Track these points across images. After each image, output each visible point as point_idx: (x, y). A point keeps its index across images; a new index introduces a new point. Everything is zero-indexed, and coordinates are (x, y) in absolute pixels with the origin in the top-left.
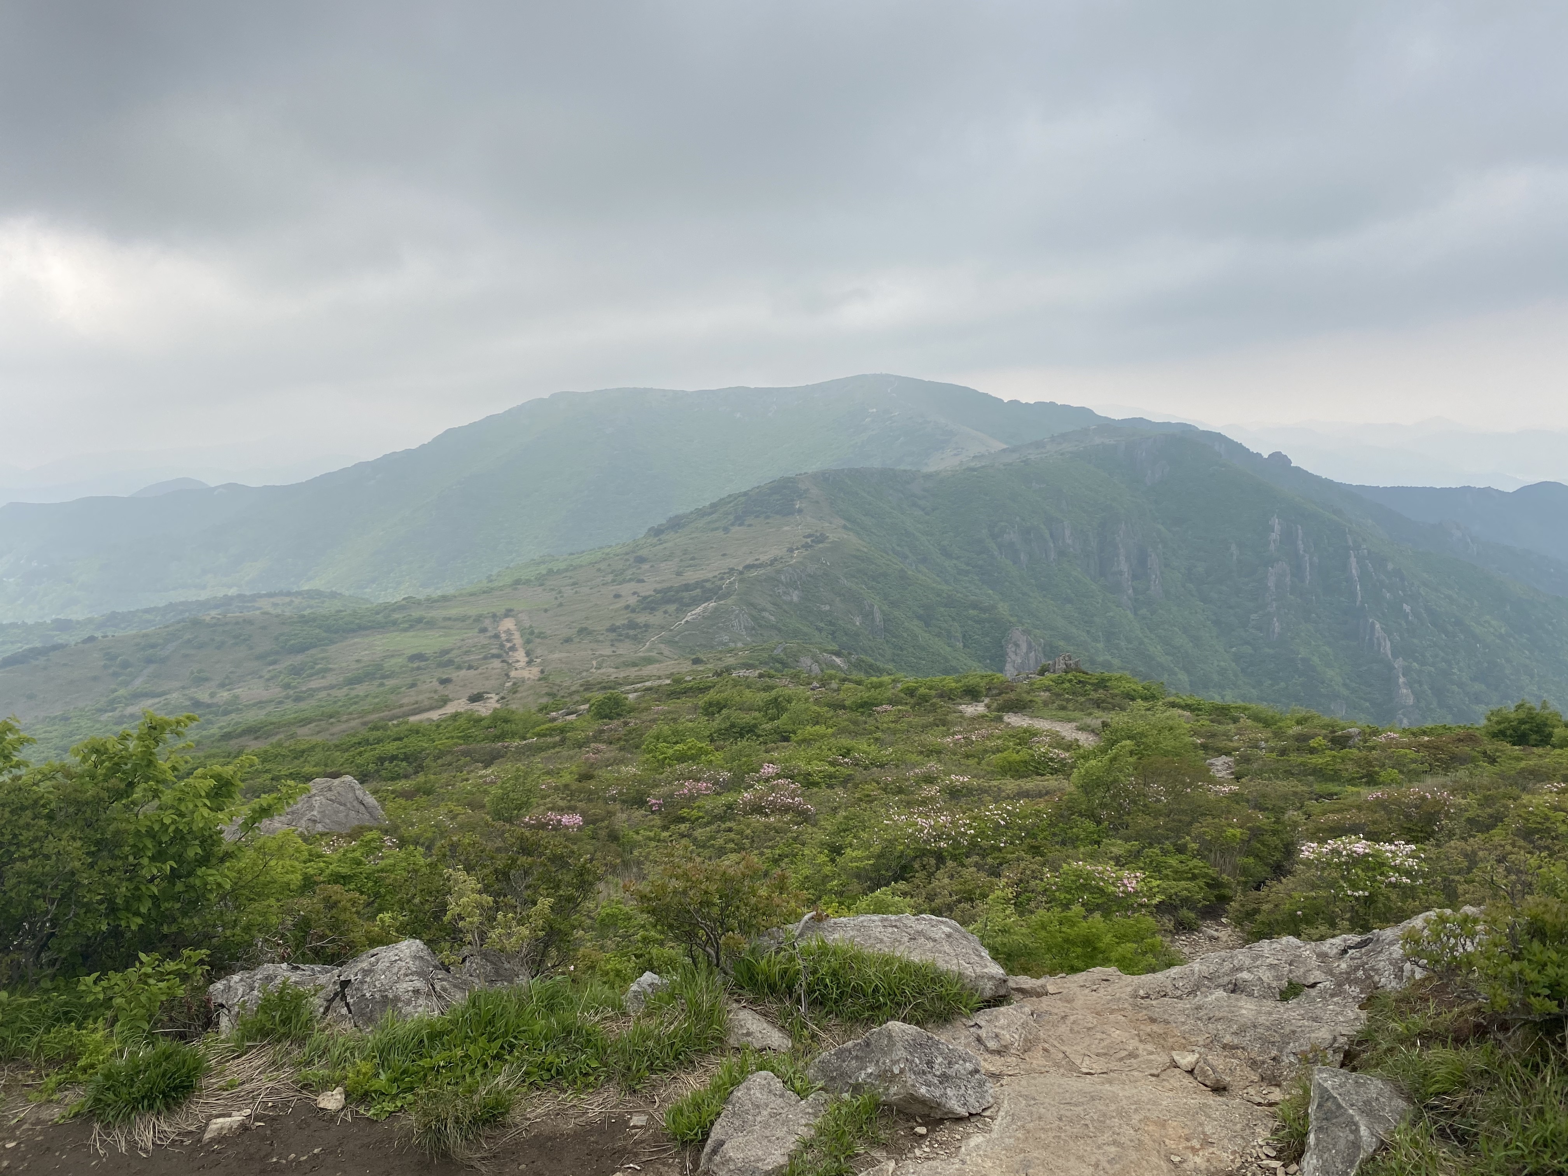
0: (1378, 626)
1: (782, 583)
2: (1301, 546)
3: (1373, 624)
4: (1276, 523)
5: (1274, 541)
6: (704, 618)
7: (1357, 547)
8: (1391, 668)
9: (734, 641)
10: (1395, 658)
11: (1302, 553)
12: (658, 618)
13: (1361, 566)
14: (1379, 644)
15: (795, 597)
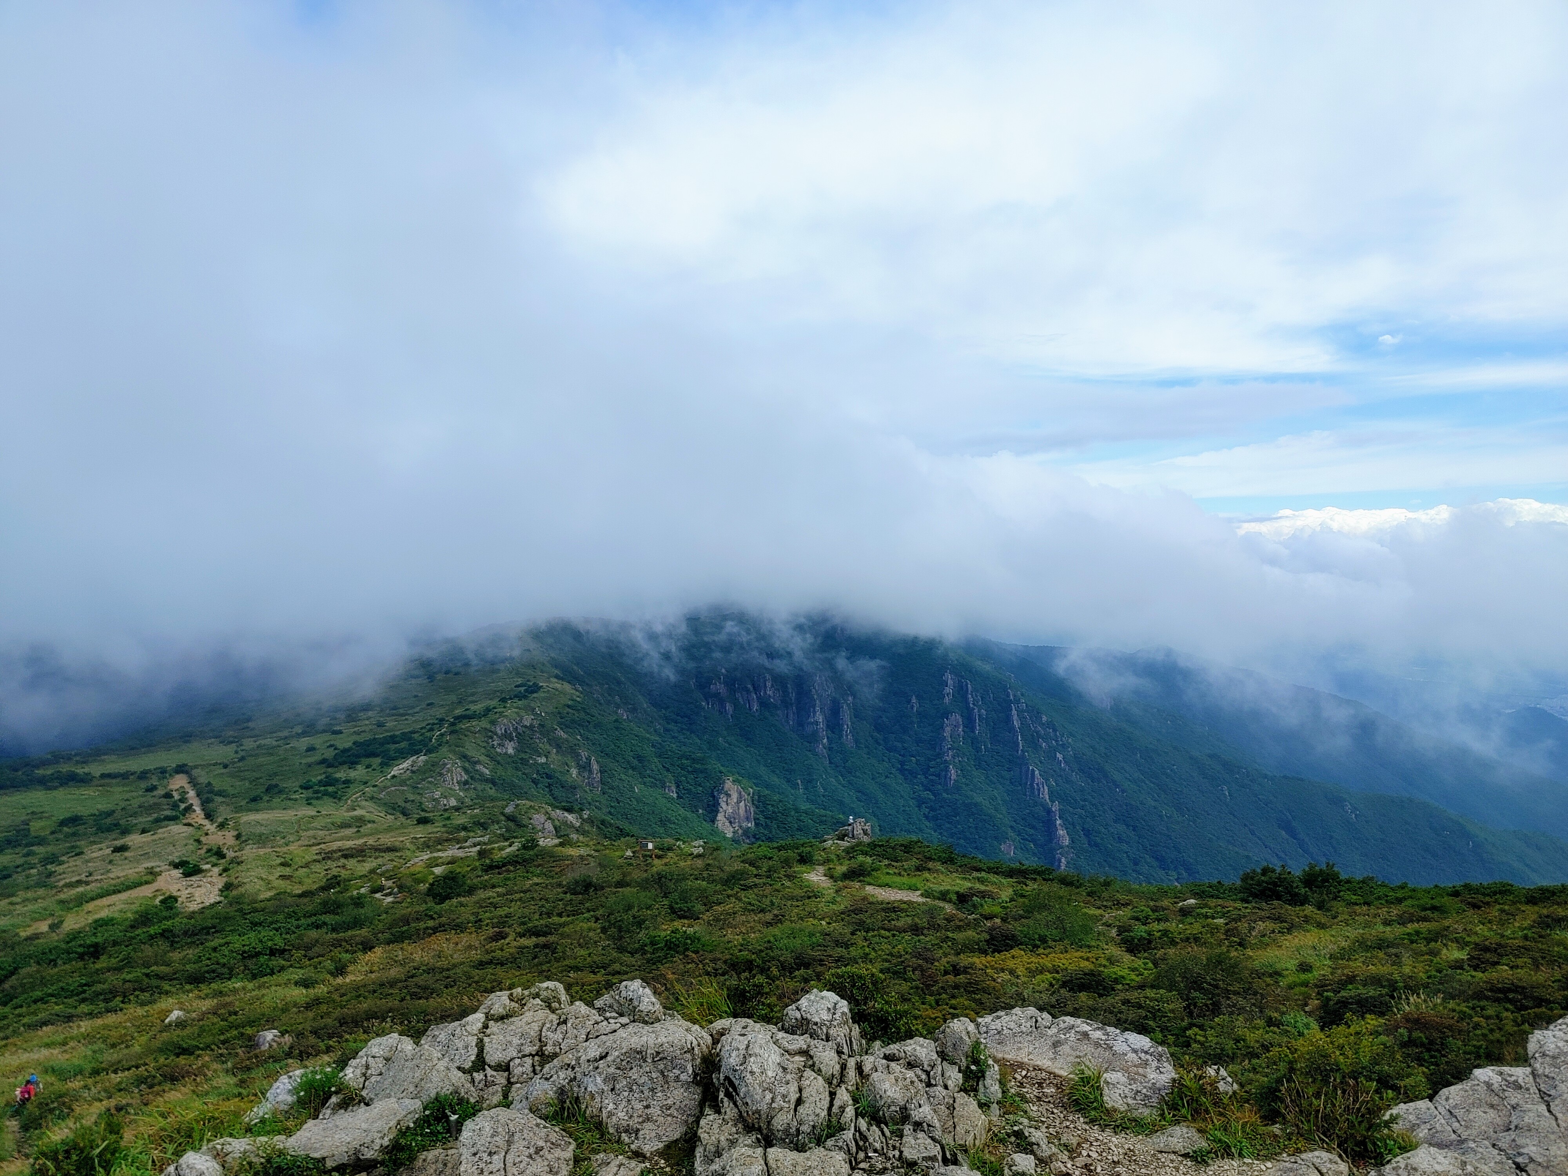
0: (1037, 772)
2: (971, 700)
3: (1033, 770)
4: (949, 678)
5: (948, 695)
6: (413, 772)
7: (1017, 701)
8: (1049, 812)
9: (446, 797)
10: (1053, 802)
11: (971, 706)
12: (358, 772)
13: (1021, 718)
14: (1039, 790)
15: (510, 749)
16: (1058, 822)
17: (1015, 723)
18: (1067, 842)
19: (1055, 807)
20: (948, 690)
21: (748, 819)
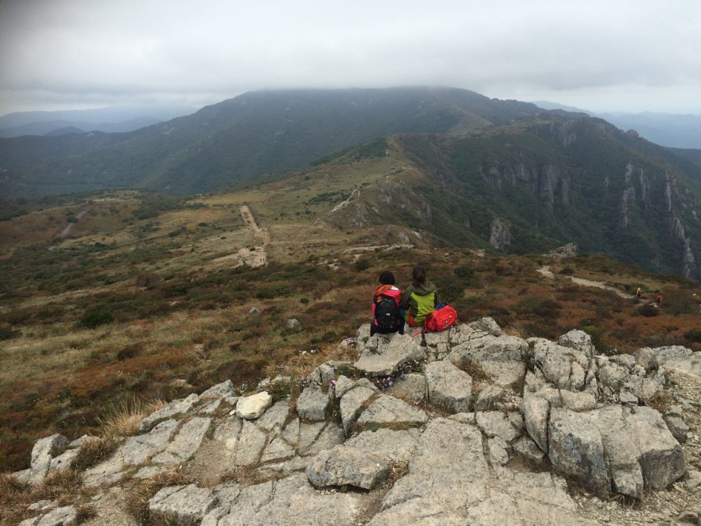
0: (679, 221)
1: (382, 193)
2: (642, 179)
3: (676, 220)
4: (630, 167)
5: (628, 177)
6: (343, 209)
7: (671, 181)
8: (683, 243)
9: (358, 221)
10: (686, 238)
11: (642, 183)
12: (319, 208)
13: (672, 190)
14: (679, 231)
15: (388, 200)
16: (689, 249)
17: (668, 193)
18: (692, 260)
19: (687, 241)
20: (628, 174)
21: (507, 240)
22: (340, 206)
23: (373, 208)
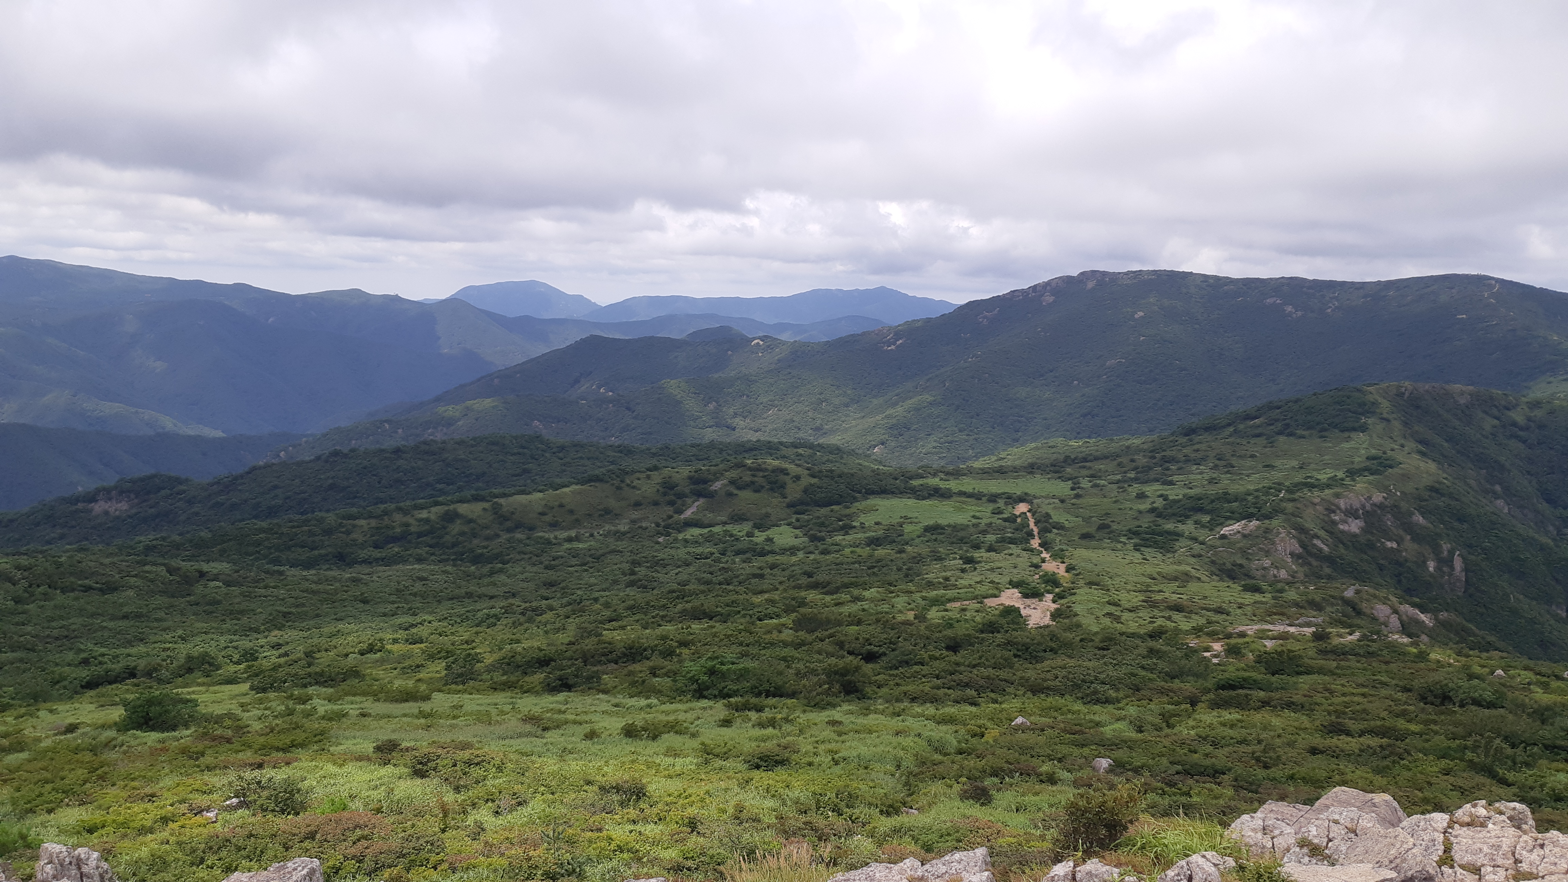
1: (1340, 509)
6: (1244, 536)
9: (1277, 567)
12: (1188, 528)
15: (1354, 526)
22: (1237, 526)
23: (1315, 541)
